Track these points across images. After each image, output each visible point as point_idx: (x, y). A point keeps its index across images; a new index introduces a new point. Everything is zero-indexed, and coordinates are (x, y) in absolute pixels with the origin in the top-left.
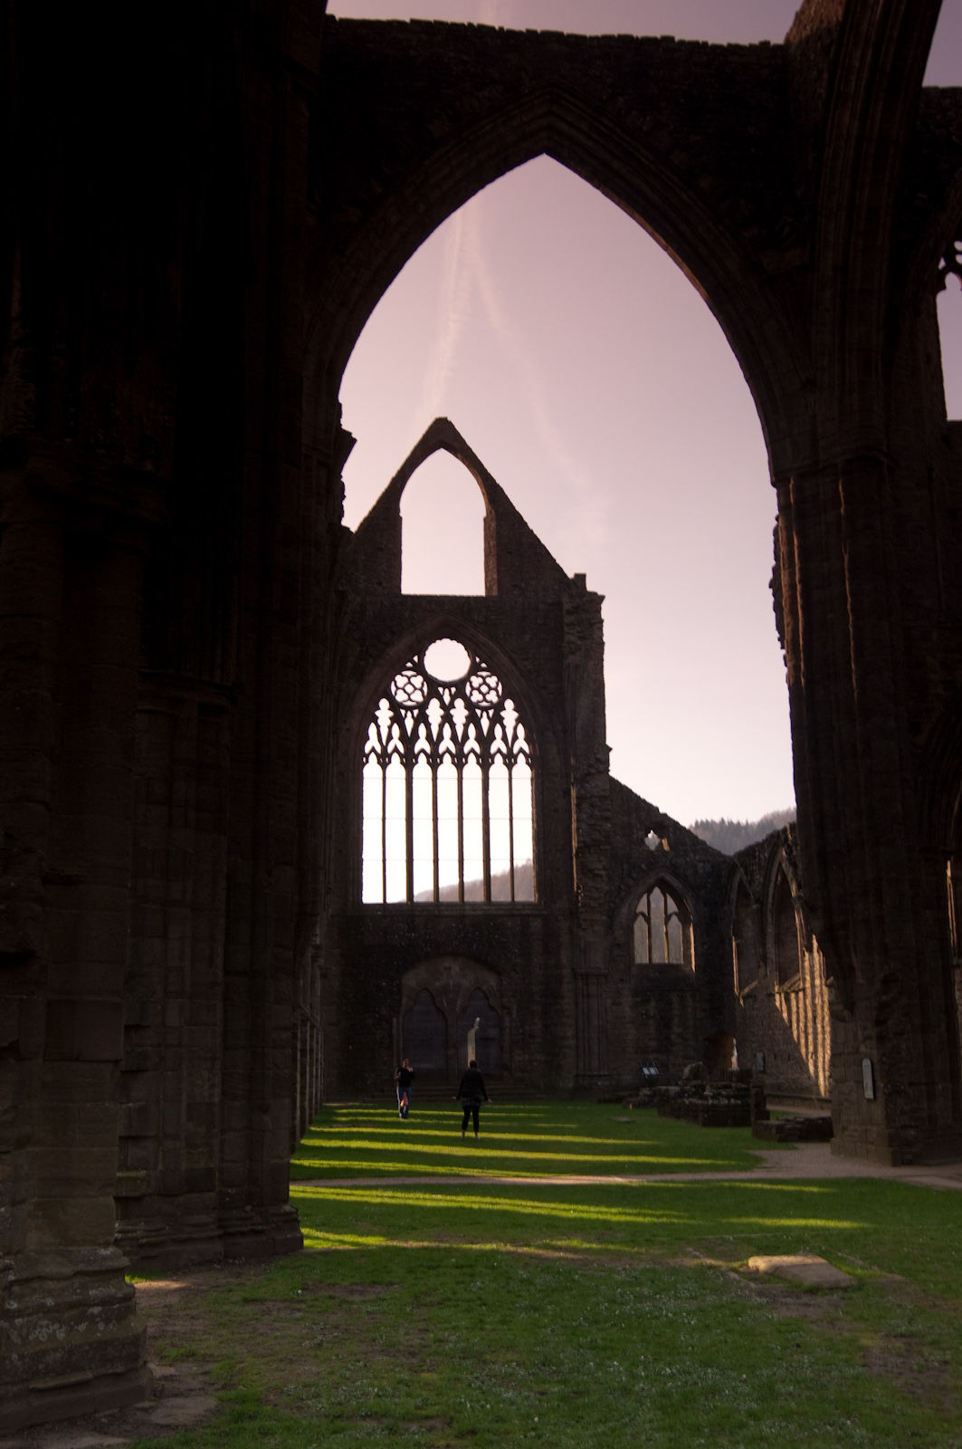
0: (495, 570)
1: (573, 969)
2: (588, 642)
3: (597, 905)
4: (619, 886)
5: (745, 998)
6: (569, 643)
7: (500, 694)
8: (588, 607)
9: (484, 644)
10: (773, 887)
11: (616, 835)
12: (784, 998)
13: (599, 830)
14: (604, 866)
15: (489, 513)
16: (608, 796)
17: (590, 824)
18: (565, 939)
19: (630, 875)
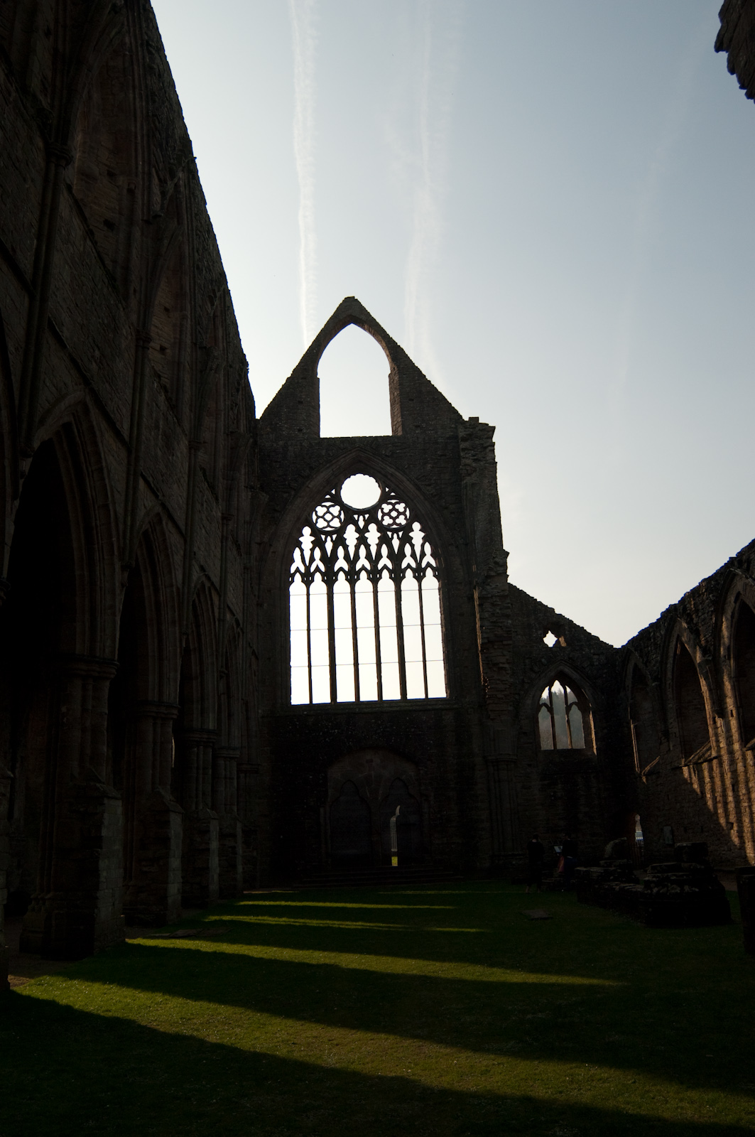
0: (399, 415)
1: (484, 757)
2: (482, 463)
3: (503, 696)
4: (523, 679)
5: (647, 775)
6: (465, 465)
7: (408, 517)
8: (480, 435)
9: (392, 475)
10: (672, 662)
11: (517, 635)
12: (692, 770)
13: (501, 627)
14: (507, 659)
15: (392, 369)
16: (507, 596)
17: (492, 622)
18: (475, 730)
19: (532, 669)
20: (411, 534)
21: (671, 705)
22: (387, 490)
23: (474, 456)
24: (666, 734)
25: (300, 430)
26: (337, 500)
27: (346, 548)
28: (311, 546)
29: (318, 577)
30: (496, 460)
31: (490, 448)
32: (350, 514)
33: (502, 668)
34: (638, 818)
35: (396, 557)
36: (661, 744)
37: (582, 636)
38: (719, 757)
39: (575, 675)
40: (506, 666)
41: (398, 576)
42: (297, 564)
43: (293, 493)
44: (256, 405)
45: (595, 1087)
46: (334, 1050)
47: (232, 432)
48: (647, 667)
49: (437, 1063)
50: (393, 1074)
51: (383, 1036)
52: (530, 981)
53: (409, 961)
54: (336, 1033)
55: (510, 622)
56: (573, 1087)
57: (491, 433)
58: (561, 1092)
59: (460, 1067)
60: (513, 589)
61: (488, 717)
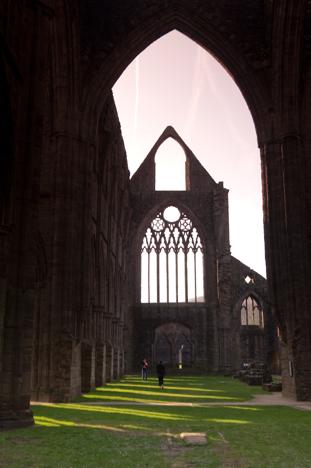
0: (189, 181)
1: (218, 327)
2: (222, 207)
3: (226, 304)
4: (235, 296)
6: (216, 207)
7: (191, 226)
9: (185, 208)
13: (226, 276)
15: (187, 160)
17: (223, 274)
18: (215, 316)
19: (239, 293)
20: (192, 233)
22: (183, 214)
23: (219, 203)
25: (147, 187)
26: (162, 217)
28: (151, 237)
29: (153, 250)
30: (228, 206)
32: (167, 224)
35: (186, 243)
37: (261, 279)
39: (257, 296)
40: (228, 291)
41: (186, 251)
42: (145, 245)
55: (230, 274)
57: (227, 194)
61: (220, 311)
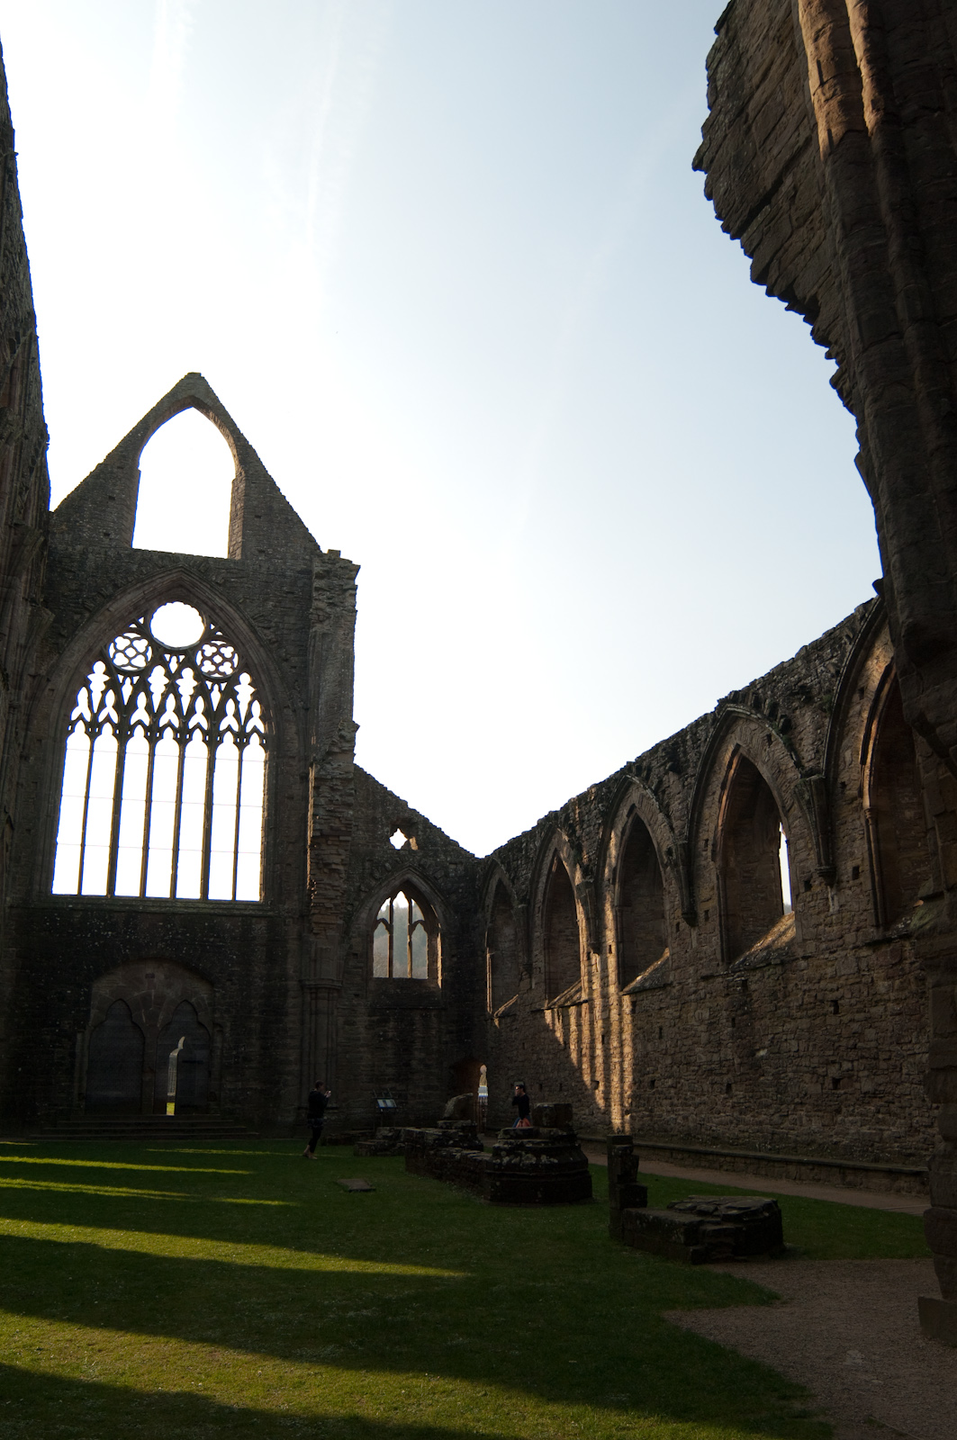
0: (240, 533)
1: (300, 981)
2: (338, 609)
3: (332, 906)
4: (360, 886)
5: (501, 1018)
6: (317, 609)
7: (235, 666)
8: (341, 575)
9: (221, 609)
10: (544, 881)
11: (358, 830)
12: (556, 1015)
13: (339, 818)
14: (342, 860)
15: (239, 474)
16: (352, 779)
17: (329, 811)
18: (292, 945)
19: (371, 875)
20: (237, 688)
21: (538, 933)
22: (213, 627)
23: (329, 599)
24: (529, 968)
25: (107, 535)
26: (145, 632)
27: (149, 695)
28: (103, 687)
29: (107, 728)
30: (357, 608)
31: (351, 591)
32: (160, 653)
33: (335, 870)
34: (483, 1068)
35: (214, 715)
36: (521, 980)
37: (439, 839)
38: (590, 1001)
39: (424, 887)
40: (341, 868)
41: (213, 739)
42: (82, 709)
43: (87, 615)
44: (52, 493)
45: (437, 1401)
46: (97, 1358)
47: (16, 524)
48: (514, 884)
49: (235, 1373)
50: (177, 1389)
51: (162, 1339)
52: (351, 1269)
53: (193, 1240)
54: (98, 1336)
55: (351, 812)
56: (412, 1401)
57: (355, 573)
58: (396, 1409)
59: (267, 1379)
60: (359, 770)
61: (311, 931)
